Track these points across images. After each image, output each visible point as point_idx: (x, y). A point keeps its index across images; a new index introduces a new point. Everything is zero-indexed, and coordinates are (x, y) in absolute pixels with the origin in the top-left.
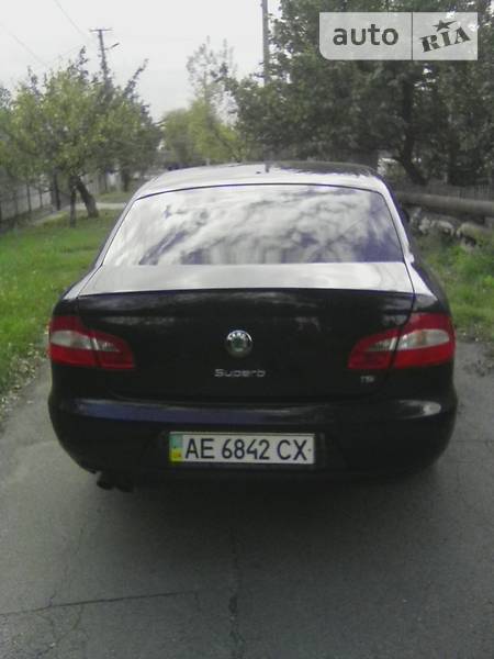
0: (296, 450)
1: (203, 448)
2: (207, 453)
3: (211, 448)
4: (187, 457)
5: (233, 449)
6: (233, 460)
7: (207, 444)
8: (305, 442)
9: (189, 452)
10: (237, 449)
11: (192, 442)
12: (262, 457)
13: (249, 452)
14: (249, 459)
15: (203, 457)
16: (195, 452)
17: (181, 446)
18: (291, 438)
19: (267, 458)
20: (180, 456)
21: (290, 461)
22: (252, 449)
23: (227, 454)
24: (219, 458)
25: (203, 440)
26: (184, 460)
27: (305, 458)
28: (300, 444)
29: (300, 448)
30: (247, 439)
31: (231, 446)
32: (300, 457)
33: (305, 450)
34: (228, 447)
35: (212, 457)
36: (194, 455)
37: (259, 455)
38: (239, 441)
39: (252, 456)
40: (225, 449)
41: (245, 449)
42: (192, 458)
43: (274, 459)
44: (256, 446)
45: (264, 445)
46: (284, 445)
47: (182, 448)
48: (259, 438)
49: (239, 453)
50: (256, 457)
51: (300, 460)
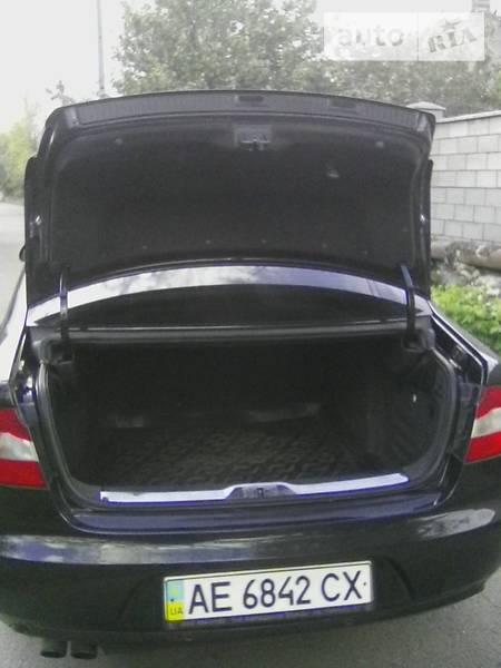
0: (348, 586)
1: (215, 597)
2: (220, 603)
3: (226, 596)
4: (191, 612)
5: (258, 594)
6: (259, 609)
7: (219, 590)
8: (358, 573)
9: (194, 604)
10: (265, 593)
11: (198, 588)
12: (300, 601)
13: (281, 596)
14: (282, 606)
15: (215, 610)
16: (203, 603)
17: (182, 597)
18: (338, 569)
19: (308, 602)
20: (181, 612)
21: (340, 602)
22: (286, 592)
23: (250, 601)
24: (239, 610)
25: (214, 585)
26: (187, 616)
27: (359, 597)
28: (352, 578)
29: (352, 583)
30: (278, 577)
31: (256, 590)
32: (353, 594)
33: (358, 585)
34: (250, 592)
35: (229, 609)
36: (201, 608)
37: (296, 598)
38: (267, 581)
39: (287, 600)
40: (247, 595)
41: (276, 592)
42: (199, 613)
43: (317, 602)
44: (291, 586)
45: (303, 583)
46: (331, 580)
47: (182, 600)
48: (295, 573)
49: (268, 599)
50: (292, 603)
51: (353, 600)
